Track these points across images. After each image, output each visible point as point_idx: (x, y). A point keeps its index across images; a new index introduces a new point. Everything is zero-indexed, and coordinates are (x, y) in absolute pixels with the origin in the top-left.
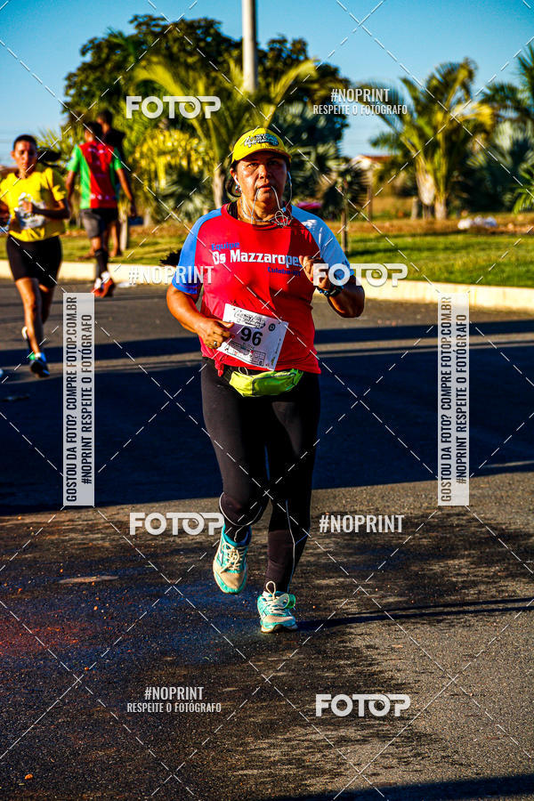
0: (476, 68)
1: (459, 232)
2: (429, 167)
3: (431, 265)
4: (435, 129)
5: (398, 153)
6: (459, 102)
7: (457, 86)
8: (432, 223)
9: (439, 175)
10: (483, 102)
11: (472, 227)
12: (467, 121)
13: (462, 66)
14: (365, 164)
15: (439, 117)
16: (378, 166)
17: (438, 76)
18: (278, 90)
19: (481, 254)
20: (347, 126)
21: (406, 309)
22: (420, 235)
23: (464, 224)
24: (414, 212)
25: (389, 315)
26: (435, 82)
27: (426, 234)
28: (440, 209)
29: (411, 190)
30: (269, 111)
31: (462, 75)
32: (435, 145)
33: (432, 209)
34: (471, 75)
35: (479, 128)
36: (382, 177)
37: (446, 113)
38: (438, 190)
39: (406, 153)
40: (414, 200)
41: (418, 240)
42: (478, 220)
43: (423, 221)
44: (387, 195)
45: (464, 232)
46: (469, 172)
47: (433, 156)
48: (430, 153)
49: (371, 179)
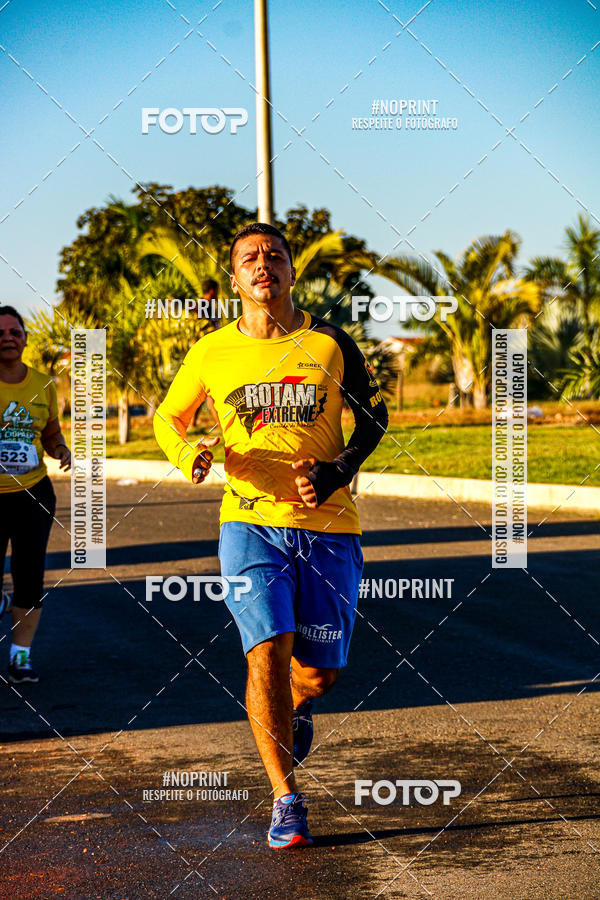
0: (520, 242)
2: (466, 350)
3: (468, 460)
4: (473, 307)
5: (433, 335)
6: (501, 278)
7: (498, 261)
8: (470, 413)
9: (478, 359)
10: (528, 279)
12: (509, 300)
13: (501, 240)
14: (396, 347)
15: (478, 294)
16: (411, 350)
17: (477, 250)
21: (441, 508)
22: (457, 426)
24: (452, 399)
25: (421, 516)
26: (472, 257)
27: (463, 425)
28: (479, 398)
29: (446, 377)
31: (504, 249)
32: (473, 325)
33: (470, 397)
34: (514, 249)
35: (523, 307)
36: (414, 362)
37: (487, 290)
38: (478, 376)
39: (442, 336)
40: (451, 386)
41: (454, 431)
43: (461, 410)
44: (422, 381)
47: (470, 339)
48: (468, 335)
49: (402, 363)
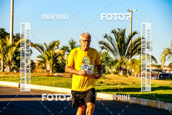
0: (60, 42)
1: (54, 76)
2: (49, 62)
3: (47, 82)
4: (50, 54)
5: (42, 60)
6: (56, 49)
7: (56, 46)
8: (49, 74)
9: (51, 64)
10: (61, 49)
11: (57, 75)
12: (57, 53)
13: (57, 41)
14: (36, 62)
15: (51, 52)
16: (39, 62)
17: (52, 44)
18: (17, 44)
19: (58, 81)
20: (32, 53)
21: (41, 91)
22: (46, 76)
23: (56, 74)
24: (46, 72)
25: (37, 93)
26: (51, 45)
27: (47, 76)
28: (51, 71)
30: (15, 48)
31: (57, 43)
32: (51, 58)
33: (49, 71)
34: (59, 43)
35: (60, 55)
36: (39, 65)
37: (53, 51)
38: (51, 67)
39: (45, 59)
40: (46, 69)
42: (59, 74)
43: (47, 74)
44: (40, 68)
45: (55, 76)
46: (58, 64)
47: (50, 60)
48: (49, 59)
49: (37, 65)
